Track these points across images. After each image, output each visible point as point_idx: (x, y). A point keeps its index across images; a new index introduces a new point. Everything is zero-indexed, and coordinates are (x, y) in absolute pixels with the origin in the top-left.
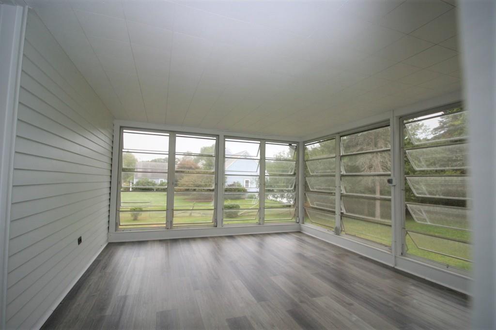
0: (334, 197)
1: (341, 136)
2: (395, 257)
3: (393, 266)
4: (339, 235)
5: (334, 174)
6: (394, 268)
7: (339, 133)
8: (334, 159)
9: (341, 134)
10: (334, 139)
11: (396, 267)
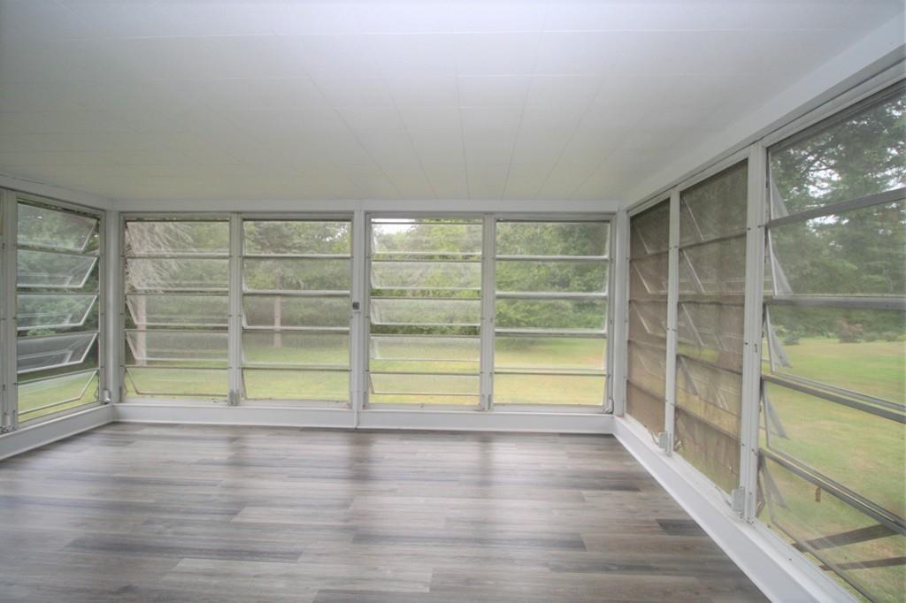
0: (226, 335)
1: (245, 220)
2: (358, 412)
3: (354, 427)
4: (236, 405)
5: (227, 289)
6: (356, 429)
7: (238, 213)
8: (226, 261)
9: (245, 216)
10: (227, 221)
11: (359, 427)
